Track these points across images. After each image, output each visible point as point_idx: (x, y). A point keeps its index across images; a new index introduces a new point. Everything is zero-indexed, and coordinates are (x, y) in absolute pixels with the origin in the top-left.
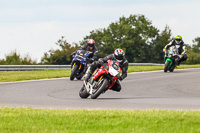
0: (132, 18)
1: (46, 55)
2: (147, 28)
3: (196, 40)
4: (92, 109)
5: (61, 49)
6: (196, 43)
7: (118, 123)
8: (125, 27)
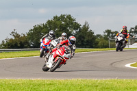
0: (62, 17)
1: (3, 42)
2: (72, 23)
3: (106, 31)
4: (35, 79)
5: (13, 38)
6: (106, 34)
7: (53, 88)
8: (58, 23)
